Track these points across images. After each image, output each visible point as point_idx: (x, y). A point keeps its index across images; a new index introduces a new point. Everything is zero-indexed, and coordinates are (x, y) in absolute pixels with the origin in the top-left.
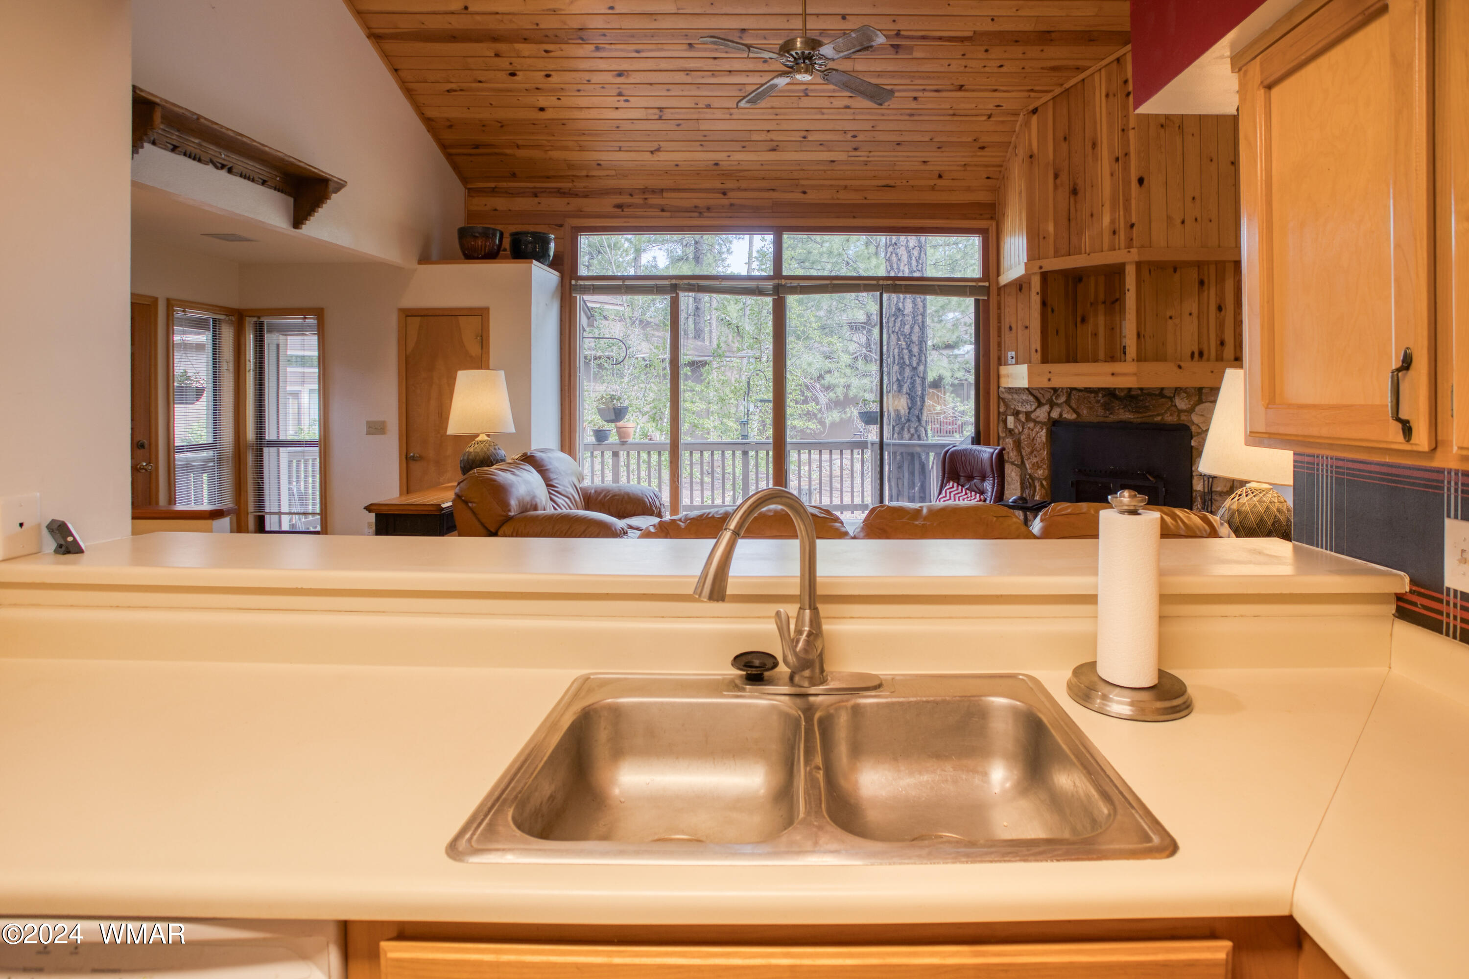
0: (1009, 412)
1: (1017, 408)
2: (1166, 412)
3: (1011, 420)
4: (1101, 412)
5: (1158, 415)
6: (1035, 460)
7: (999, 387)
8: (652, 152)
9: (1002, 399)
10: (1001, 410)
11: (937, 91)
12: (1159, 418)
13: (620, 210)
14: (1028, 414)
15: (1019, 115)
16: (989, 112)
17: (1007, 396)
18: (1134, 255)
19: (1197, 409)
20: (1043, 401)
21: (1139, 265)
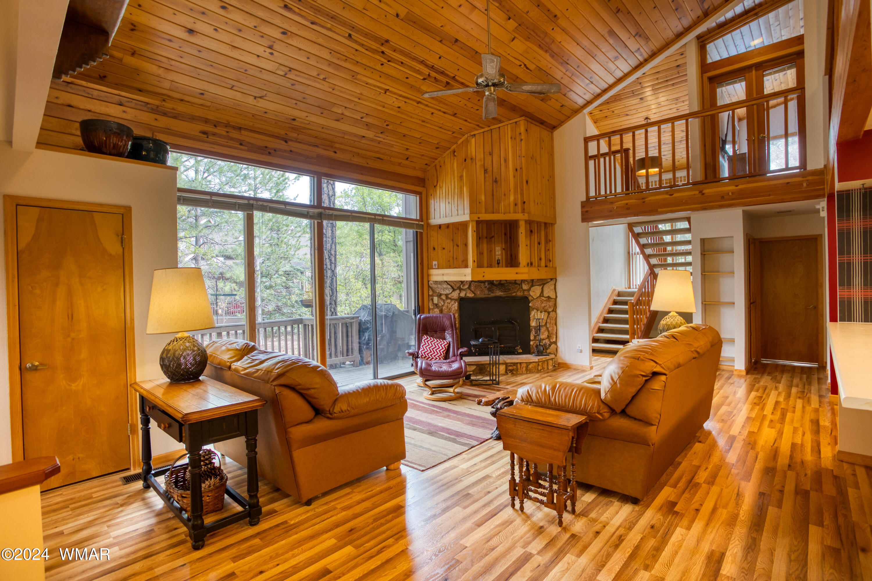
0: (435, 295)
1: (440, 292)
2: (518, 291)
3: (436, 299)
4: (486, 292)
5: (514, 292)
7: (428, 281)
8: (255, 98)
9: (431, 287)
10: (430, 294)
11: (444, 113)
12: (514, 294)
13: (206, 136)
14: (447, 295)
15: (464, 135)
16: (454, 130)
17: (434, 286)
18: (526, 217)
19: (532, 289)
20: (455, 288)
21: (526, 221)
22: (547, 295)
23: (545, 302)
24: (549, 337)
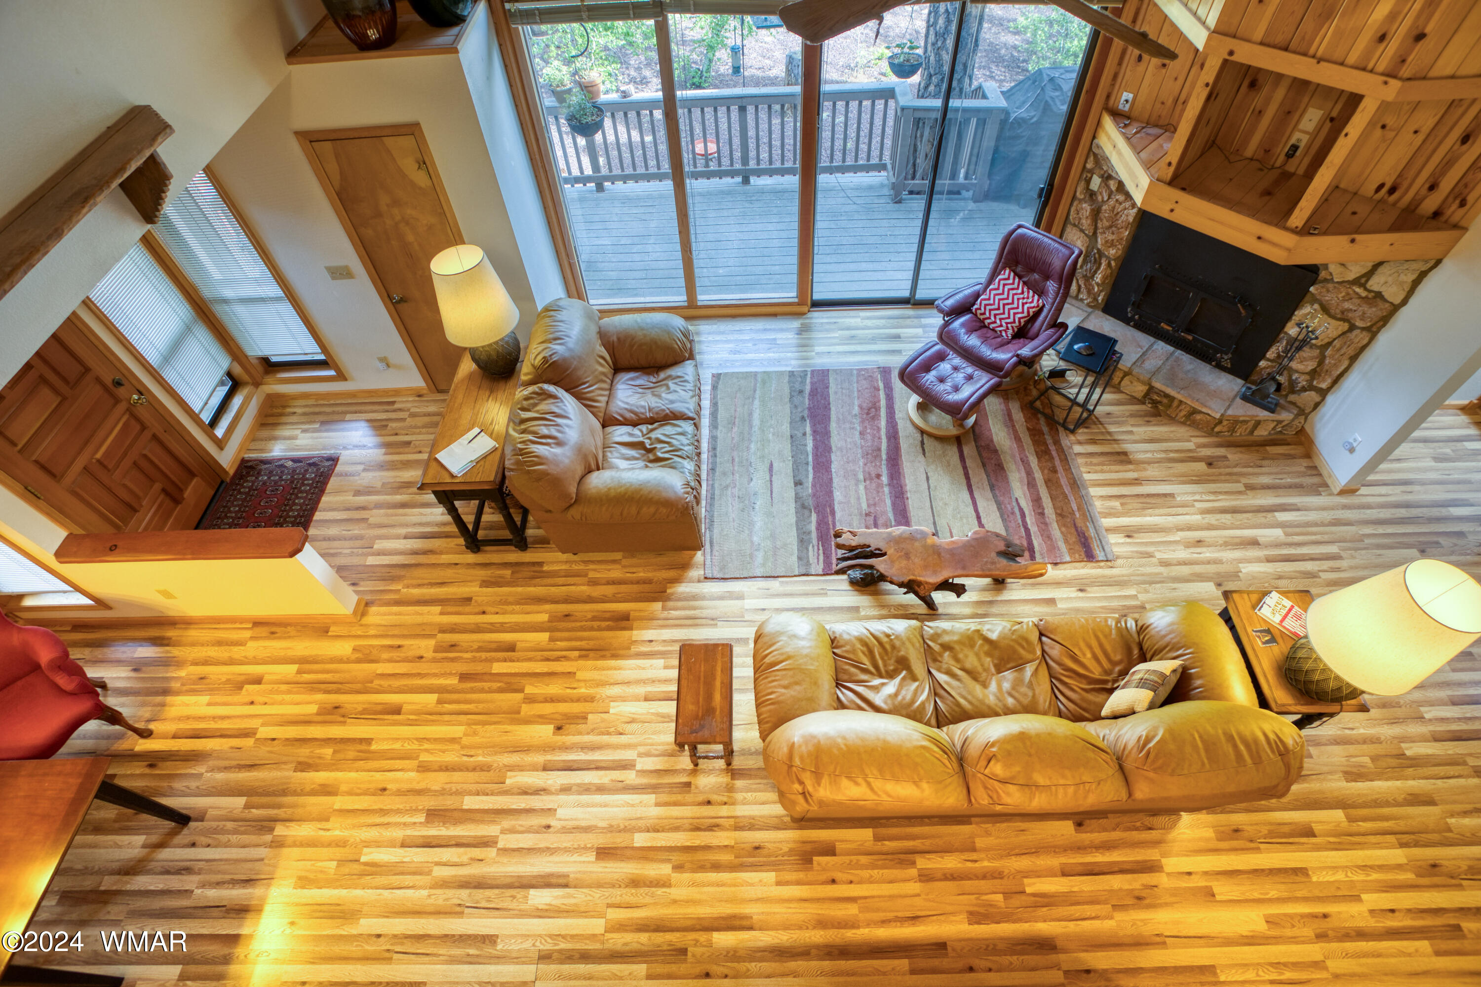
0: (1097, 171)
3: (1096, 181)
6: (1110, 237)
9: (1095, 155)
10: (1089, 166)
22: (1376, 288)
23: (1357, 301)
24: (1314, 374)
